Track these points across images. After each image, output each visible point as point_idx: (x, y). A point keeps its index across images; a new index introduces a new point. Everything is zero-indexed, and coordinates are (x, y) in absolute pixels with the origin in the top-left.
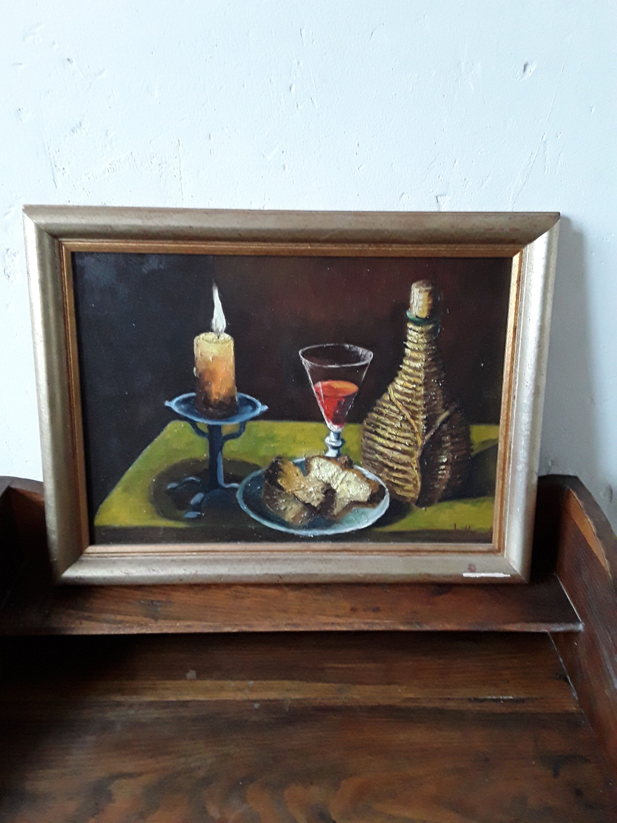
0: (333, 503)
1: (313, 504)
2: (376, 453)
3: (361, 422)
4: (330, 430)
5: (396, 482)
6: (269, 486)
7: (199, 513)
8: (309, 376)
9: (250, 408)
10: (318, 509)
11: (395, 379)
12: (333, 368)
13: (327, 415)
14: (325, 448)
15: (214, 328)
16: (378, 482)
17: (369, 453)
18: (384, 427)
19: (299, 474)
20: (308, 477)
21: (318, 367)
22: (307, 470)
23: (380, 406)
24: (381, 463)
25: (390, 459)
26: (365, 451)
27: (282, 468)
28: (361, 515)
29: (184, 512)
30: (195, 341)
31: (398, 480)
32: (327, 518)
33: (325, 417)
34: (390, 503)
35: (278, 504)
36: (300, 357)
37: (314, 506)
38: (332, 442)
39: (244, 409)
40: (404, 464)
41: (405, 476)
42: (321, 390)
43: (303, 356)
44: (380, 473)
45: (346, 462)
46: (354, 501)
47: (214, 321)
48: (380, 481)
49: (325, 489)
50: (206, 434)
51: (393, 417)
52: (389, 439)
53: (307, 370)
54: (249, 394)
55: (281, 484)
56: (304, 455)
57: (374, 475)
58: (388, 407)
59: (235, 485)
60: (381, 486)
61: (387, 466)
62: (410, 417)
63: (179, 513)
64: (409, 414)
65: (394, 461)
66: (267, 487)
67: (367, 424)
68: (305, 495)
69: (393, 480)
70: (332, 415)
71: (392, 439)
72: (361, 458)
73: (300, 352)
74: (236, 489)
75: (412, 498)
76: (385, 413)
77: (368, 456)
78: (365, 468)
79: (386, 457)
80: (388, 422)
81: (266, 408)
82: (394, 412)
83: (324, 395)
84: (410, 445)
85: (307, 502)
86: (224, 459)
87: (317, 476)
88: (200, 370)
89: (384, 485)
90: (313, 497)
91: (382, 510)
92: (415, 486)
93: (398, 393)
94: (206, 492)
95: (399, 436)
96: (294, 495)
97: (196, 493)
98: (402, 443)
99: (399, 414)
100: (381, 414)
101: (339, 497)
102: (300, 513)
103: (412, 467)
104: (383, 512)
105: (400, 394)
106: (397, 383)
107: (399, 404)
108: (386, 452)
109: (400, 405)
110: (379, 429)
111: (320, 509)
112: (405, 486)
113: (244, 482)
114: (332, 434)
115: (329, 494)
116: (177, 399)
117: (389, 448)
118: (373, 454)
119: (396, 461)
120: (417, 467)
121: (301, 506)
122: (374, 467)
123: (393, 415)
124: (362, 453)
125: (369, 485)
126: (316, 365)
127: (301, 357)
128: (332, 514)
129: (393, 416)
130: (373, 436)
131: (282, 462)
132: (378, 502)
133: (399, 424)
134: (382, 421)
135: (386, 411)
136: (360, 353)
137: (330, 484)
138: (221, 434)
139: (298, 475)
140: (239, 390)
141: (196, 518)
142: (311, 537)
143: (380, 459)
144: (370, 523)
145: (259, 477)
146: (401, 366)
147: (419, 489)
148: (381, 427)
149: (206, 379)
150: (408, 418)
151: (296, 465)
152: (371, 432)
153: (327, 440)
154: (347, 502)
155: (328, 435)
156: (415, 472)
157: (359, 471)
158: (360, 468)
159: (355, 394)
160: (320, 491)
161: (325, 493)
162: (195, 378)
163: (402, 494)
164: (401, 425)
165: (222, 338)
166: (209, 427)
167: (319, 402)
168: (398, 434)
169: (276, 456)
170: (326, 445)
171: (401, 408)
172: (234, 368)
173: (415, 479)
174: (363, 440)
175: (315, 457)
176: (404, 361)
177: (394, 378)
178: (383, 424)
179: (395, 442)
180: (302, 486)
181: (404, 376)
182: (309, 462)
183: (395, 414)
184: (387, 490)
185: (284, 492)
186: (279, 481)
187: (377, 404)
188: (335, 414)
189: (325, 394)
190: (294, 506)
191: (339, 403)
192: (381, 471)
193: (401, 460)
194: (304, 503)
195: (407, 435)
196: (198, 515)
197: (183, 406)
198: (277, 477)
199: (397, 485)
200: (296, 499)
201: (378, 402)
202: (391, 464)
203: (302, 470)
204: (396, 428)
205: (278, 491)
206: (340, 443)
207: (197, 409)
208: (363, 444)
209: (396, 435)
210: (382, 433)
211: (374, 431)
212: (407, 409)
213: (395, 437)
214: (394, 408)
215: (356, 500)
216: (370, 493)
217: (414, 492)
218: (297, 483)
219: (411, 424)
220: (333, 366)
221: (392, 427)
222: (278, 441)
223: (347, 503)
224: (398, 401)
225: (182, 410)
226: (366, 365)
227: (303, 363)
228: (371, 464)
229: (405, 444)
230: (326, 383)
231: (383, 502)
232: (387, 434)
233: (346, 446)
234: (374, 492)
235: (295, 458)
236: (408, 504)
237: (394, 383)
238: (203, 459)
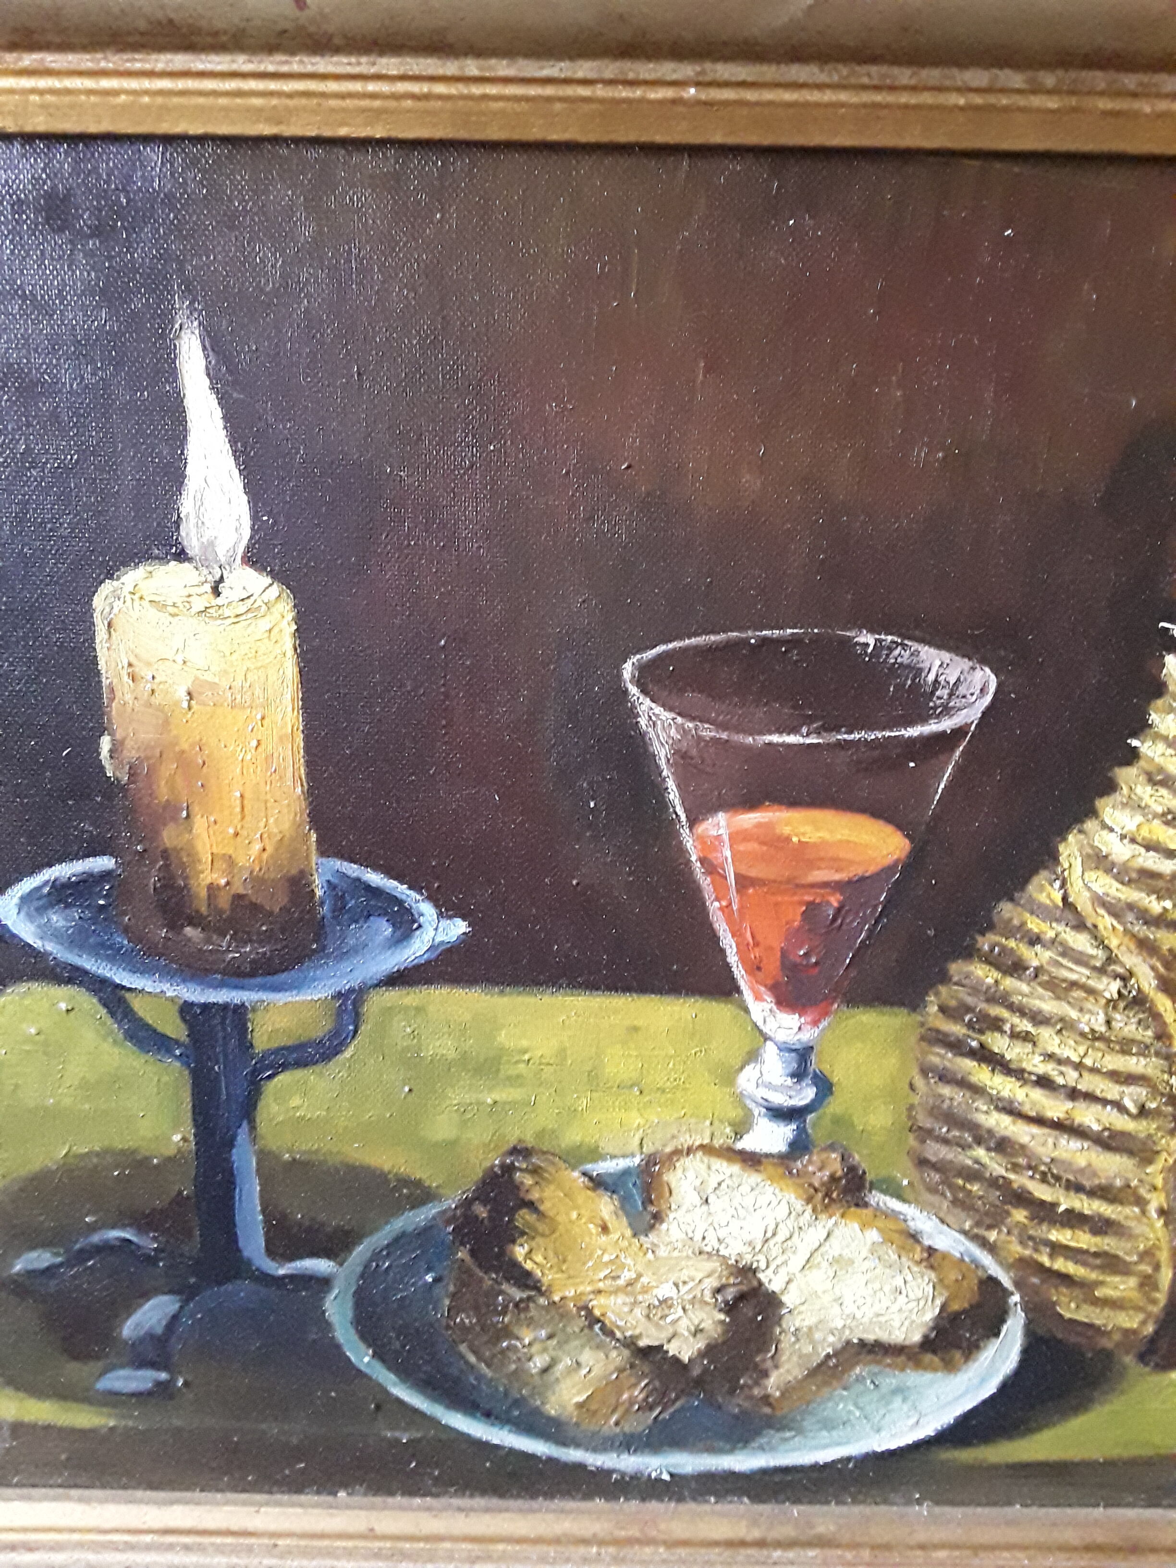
0: (763, 1348)
1: (672, 1349)
2: (979, 1141)
3: (915, 1004)
4: (766, 1038)
5: (1061, 1265)
6: (471, 1275)
7: (163, 1376)
8: (671, 784)
9: (386, 930)
10: (696, 1372)
11: (1100, 803)
12: (789, 746)
13: (754, 968)
14: (734, 1113)
15: (192, 545)
16: (978, 1265)
17: (946, 1141)
18: (1025, 1025)
19: (610, 1225)
20: (652, 1237)
21: (715, 741)
22: (653, 1209)
23: (1010, 931)
24: (994, 1183)
25: (1043, 1168)
26: (925, 1134)
27: (535, 1195)
28: (886, 1400)
29: (96, 1366)
30: (98, 602)
31: (1066, 1258)
32: (735, 1405)
33: (739, 972)
34: (1026, 1352)
35: (515, 1349)
36: (626, 692)
37: (676, 1360)
38: (769, 1086)
39: (355, 933)
40: (1103, 1192)
41: (1107, 1243)
42: (728, 853)
43: (644, 691)
44: (990, 1227)
45: (833, 1179)
46: (862, 1343)
47: (187, 505)
48: (986, 1259)
49: (730, 1294)
50: (177, 1042)
51: (1074, 984)
52: (1044, 1082)
53: (662, 753)
54: (376, 868)
55: (529, 1266)
56: (636, 1141)
57: (962, 1238)
58: (1051, 934)
59: (321, 1266)
60: (992, 1281)
61: (1022, 1199)
62: (1154, 983)
63: (74, 1370)
64: (1153, 968)
65: (1058, 1178)
66: (465, 1278)
67: (943, 1009)
68: (638, 1312)
69: (1046, 1260)
70: (773, 965)
71: (1060, 1081)
72: (908, 1164)
73: (628, 670)
74: (324, 1283)
75: (1127, 1332)
76: (1035, 963)
77: (935, 1151)
78: (922, 1206)
79: (1022, 1161)
80: (1048, 1005)
81: (458, 928)
82: (1081, 959)
83: (737, 875)
84: (1143, 1112)
85: (642, 1343)
86: (264, 1156)
87: (698, 1237)
88: (130, 753)
89: (1006, 1280)
90: (675, 1322)
91: (983, 1381)
92: (1148, 1283)
93: (1108, 871)
94: (187, 1293)
95: (1093, 1070)
96: (589, 1312)
97: (146, 1296)
98: (1105, 1102)
99: (1101, 971)
100: (1017, 968)
101: (790, 1323)
102: (617, 1386)
103: (1141, 1202)
104: (990, 1388)
105: (1118, 878)
106: (1105, 826)
107: (1105, 922)
108: (1025, 1139)
109: (1114, 928)
110: (997, 1035)
111: (706, 1370)
112: (1101, 1283)
113: (360, 1252)
114: (770, 1051)
115: (747, 1310)
116: (28, 884)
117: (1040, 1121)
118: (965, 1147)
119: (1071, 1177)
120: (1165, 1206)
121: (618, 1357)
122: (963, 1203)
123: (1080, 973)
124: (912, 1141)
125: (933, 1275)
126: (708, 732)
127: (633, 690)
128: (756, 1391)
129: (1073, 977)
130: (968, 1064)
131: (535, 1171)
132: (971, 1350)
133: (1101, 1018)
134: (1016, 999)
135: (1036, 957)
136: (931, 677)
137: (755, 1271)
138: (246, 1046)
139: (605, 1229)
140: (327, 849)
141: (150, 1393)
142: (658, 1480)
143: (996, 1166)
144: (928, 1430)
145: (425, 1233)
146: (1135, 743)
147: (1162, 1297)
148: (1007, 1027)
149: (163, 793)
150: (1146, 988)
151: (598, 1183)
152: (957, 1046)
153: (747, 1079)
154: (828, 1345)
155: (753, 1056)
156: (1152, 1226)
157: (892, 1215)
158: (894, 1204)
159: (890, 870)
160: (708, 1297)
161: (730, 1308)
162: (111, 789)
163: (1086, 1314)
164: (1108, 1022)
165: (230, 592)
166: (186, 1009)
167: (714, 906)
168: (1088, 1062)
169: (506, 1147)
170: (740, 1099)
171: (1114, 943)
172: (300, 738)
173: (1147, 1255)
174: (919, 1082)
175: (689, 1151)
176: (1154, 717)
177: (1092, 802)
178: (1021, 1011)
179: (1074, 1094)
180: (627, 1275)
181: (1144, 792)
182: (660, 1174)
183: (1087, 972)
184: (1016, 1298)
185: (542, 1301)
186: (519, 1252)
187: (995, 919)
188: (791, 968)
189: (743, 870)
190: (588, 1357)
191: (812, 910)
192: (995, 1219)
193: (1095, 1174)
194: (630, 1343)
195: (1134, 1064)
196: (158, 1384)
197: (57, 919)
198: (512, 1235)
199: (1065, 1279)
200: (597, 1327)
201: (1006, 910)
202: (1042, 1192)
203: (625, 1202)
204: (1083, 1035)
205: (518, 1294)
206: (807, 1094)
207: (126, 930)
208: (916, 1100)
209: (1079, 1066)
210: (1013, 1052)
211: (974, 1044)
212: (1146, 946)
213: (1074, 1074)
214: (1080, 942)
215: (870, 1337)
216: (937, 1311)
217: (1138, 1309)
218: (600, 1265)
219: (1157, 1016)
220: (792, 739)
221: (1065, 1026)
222: (515, 1080)
223: (830, 1350)
224: (1101, 911)
225: (56, 935)
226: (959, 733)
227: (643, 722)
228: (952, 1187)
229: (1119, 1106)
230: (750, 819)
231: (990, 1351)
232: (1038, 1059)
233: (834, 1106)
234: (955, 1307)
235: (595, 1154)
236: (1107, 1357)
237: (1090, 825)
238: (171, 1151)
